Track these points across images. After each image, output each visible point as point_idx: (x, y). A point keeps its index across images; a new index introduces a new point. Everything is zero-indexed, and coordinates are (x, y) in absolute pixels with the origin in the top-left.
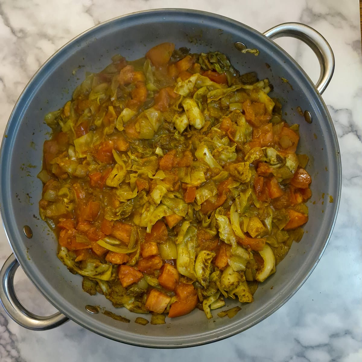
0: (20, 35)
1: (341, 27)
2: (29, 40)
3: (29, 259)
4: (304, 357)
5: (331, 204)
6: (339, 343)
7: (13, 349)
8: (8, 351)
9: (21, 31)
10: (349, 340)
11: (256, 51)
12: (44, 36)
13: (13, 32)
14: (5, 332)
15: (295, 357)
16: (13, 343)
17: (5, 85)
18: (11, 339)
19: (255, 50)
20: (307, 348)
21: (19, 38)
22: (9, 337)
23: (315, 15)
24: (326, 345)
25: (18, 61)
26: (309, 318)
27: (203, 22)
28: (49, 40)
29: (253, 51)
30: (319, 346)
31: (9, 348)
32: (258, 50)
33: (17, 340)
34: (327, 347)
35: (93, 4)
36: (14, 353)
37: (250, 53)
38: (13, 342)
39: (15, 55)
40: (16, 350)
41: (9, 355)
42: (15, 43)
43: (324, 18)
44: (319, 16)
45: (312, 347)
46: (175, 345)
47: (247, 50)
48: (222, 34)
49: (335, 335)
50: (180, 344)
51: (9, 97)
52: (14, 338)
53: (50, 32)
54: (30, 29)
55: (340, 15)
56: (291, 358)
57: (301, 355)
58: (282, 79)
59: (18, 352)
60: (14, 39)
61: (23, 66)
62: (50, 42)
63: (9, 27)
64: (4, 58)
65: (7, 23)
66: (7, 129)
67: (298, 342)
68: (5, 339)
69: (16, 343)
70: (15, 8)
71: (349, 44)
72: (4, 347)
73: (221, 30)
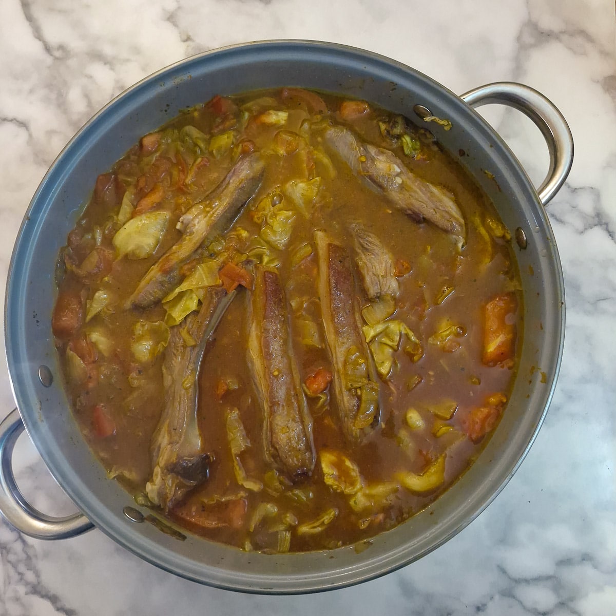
0: (58, 54)
1: (584, 54)
2: (72, 62)
3: (42, 421)
4: (514, 597)
5: (543, 384)
6: (571, 575)
7: (28, 570)
8: (20, 574)
9: (61, 47)
10: (588, 571)
11: (447, 124)
12: (97, 56)
13: (48, 49)
14: (16, 541)
15: (497, 597)
16: (29, 560)
17: (30, 135)
18: (25, 552)
19: (446, 122)
20: (518, 581)
21: (56, 58)
22: (23, 550)
23: (542, 33)
24: (549, 578)
25: (53, 96)
26: (522, 532)
27: (365, 68)
28: (105, 64)
29: (442, 122)
30: (537, 580)
31: (22, 568)
32: (450, 123)
33: (36, 556)
34: (552, 581)
35: (179, 8)
36: (30, 576)
37: (437, 123)
38: (29, 558)
39: (49, 86)
40: (34, 572)
41: (21, 579)
42: (49, 67)
43: (557, 38)
44: (549, 35)
45: (527, 581)
46: (261, 588)
47: (433, 118)
48: (395, 89)
49: (565, 562)
50: (270, 589)
51: (36, 154)
52: (31, 553)
53: (108, 50)
54: (75, 44)
55: (583, 33)
56: (492, 598)
57: (508, 594)
58: (486, 173)
59: (37, 574)
60: (49, 60)
61: (61, 104)
62: (108, 66)
63: (40, 40)
64: (31, 91)
65: (38, 34)
66: (30, 206)
67: (503, 571)
68: (15, 554)
69: (34, 560)
70: (51, 10)
71: (598, 82)
72: (15, 566)
73: (393, 83)
